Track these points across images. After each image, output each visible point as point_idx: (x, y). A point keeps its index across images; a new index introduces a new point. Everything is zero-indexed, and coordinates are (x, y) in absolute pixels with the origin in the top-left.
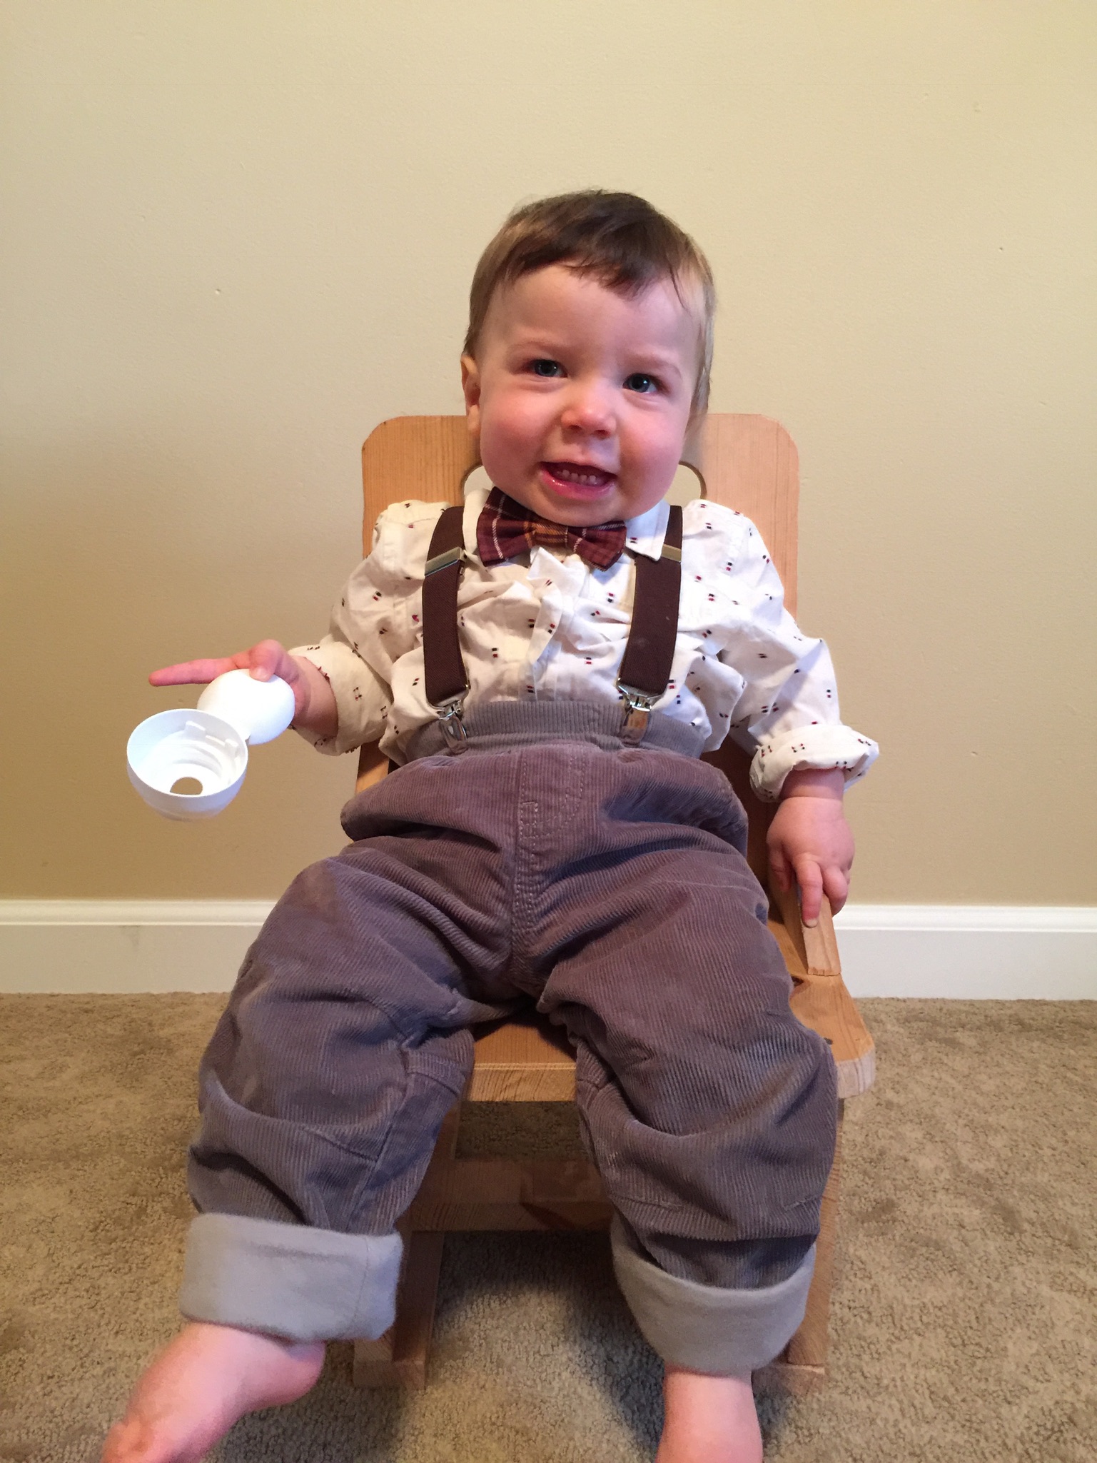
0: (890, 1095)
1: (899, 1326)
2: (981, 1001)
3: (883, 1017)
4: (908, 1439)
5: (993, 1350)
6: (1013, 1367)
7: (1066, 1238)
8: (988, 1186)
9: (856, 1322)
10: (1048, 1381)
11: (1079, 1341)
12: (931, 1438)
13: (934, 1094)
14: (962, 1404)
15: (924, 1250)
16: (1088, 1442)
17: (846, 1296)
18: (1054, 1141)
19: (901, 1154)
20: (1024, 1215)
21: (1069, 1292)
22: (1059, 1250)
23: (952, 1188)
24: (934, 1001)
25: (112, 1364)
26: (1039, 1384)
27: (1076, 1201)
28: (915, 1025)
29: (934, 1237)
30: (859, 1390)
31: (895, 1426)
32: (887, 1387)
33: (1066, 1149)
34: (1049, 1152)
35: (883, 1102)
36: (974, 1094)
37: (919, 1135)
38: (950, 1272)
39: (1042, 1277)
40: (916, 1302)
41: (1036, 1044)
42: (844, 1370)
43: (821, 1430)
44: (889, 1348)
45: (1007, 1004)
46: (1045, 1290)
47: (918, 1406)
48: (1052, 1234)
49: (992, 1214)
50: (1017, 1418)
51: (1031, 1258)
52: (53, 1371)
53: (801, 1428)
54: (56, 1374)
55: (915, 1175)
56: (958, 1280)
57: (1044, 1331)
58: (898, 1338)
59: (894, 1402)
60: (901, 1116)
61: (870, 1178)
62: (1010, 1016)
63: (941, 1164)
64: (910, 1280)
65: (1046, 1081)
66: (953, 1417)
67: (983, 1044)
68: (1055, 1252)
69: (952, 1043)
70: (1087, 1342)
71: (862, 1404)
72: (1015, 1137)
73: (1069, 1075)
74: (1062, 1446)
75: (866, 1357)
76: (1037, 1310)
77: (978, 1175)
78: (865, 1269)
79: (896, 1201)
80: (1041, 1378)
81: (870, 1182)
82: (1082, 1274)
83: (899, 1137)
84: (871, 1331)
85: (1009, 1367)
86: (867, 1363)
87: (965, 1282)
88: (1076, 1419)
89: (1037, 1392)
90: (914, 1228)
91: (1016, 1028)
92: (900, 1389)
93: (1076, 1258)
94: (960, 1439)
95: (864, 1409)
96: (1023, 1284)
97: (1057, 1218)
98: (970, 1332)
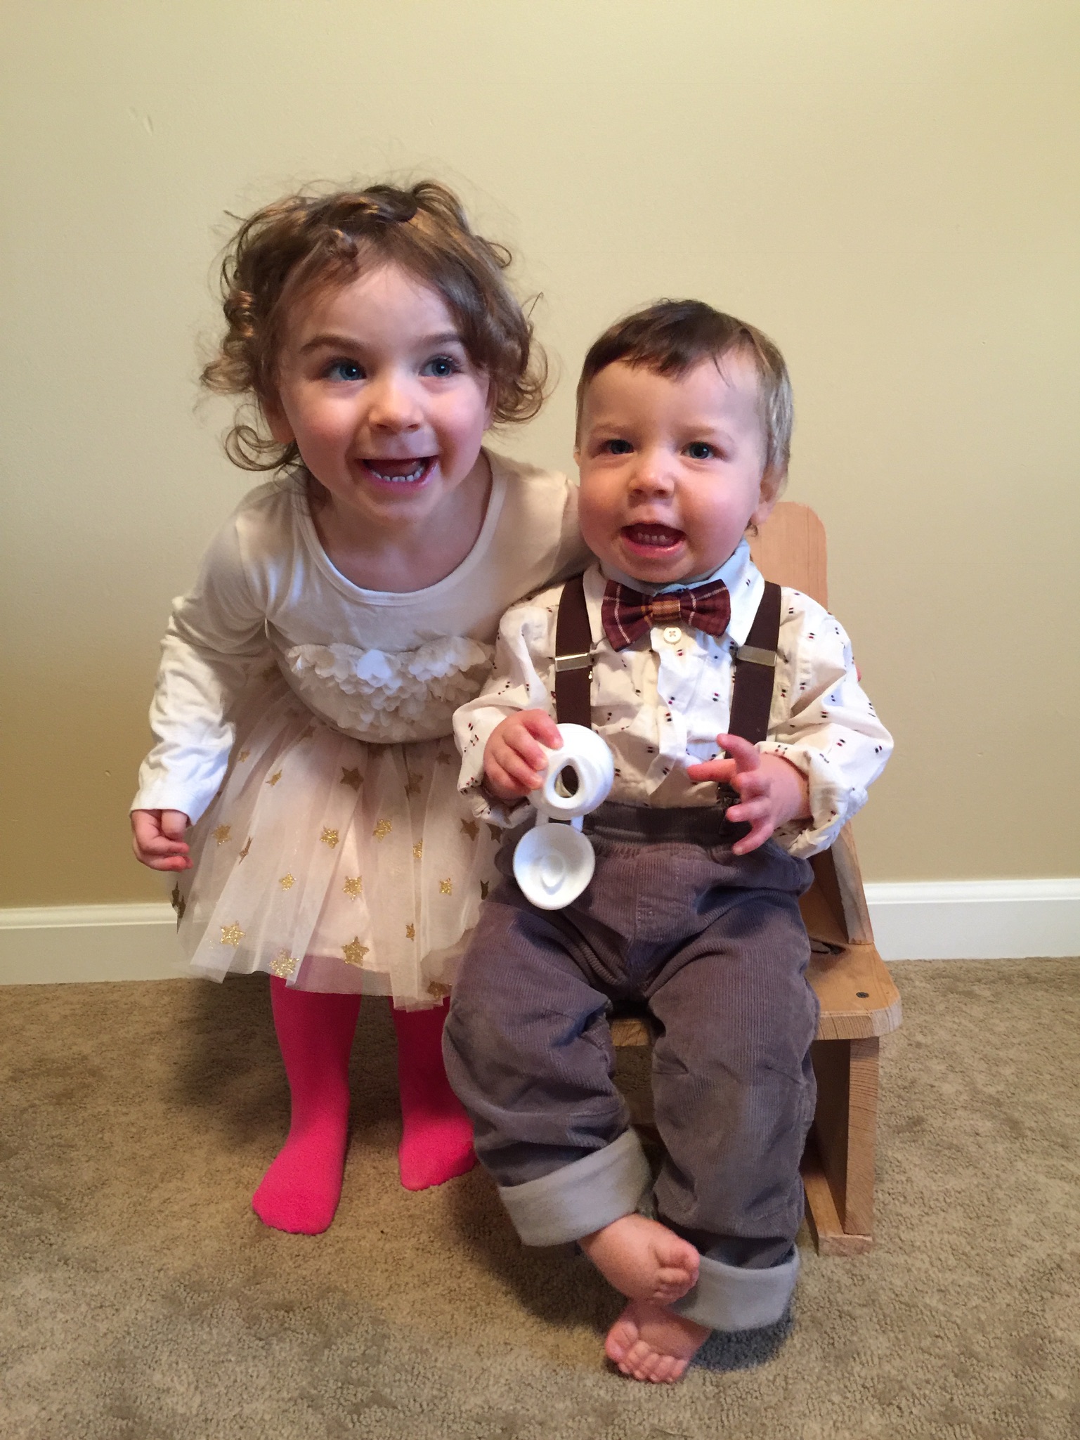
0: (920, 1038)
1: (927, 1205)
2: (995, 960)
3: (912, 976)
4: (936, 1281)
5: (1000, 1220)
6: (1015, 1231)
7: (1059, 1140)
8: (998, 1103)
9: (895, 1204)
10: (1041, 1240)
11: (1066, 1212)
12: (954, 1280)
13: (955, 1035)
14: (977, 1258)
15: (946, 1152)
16: (1071, 1280)
17: (888, 1185)
18: (1052, 1069)
19: (929, 1082)
20: (1027, 1124)
21: (1061, 1179)
22: (1053, 1150)
23: (970, 1106)
24: (955, 961)
25: (340, 1245)
26: (1035, 1243)
27: (1068, 1113)
28: (939, 981)
29: (955, 1142)
30: (898, 1249)
31: (926, 1272)
32: (919, 1248)
33: (1062, 1074)
34: (1048, 1077)
35: (912, 1043)
36: (988, 1035)
37: (943, 1067)
38: (967, 1167)
39: (1040, 1169)
40: (941, 1189)
41: (1039, 994)
42: (886, 1237)
43: (871, 1276)
44: (920, 1221)
45: (1018, 962)
46: (1042, 1179)
47: (943, 1259)
48: (1048, 1137)
49: (1001, 1124)
50: (1019, 1266)
51: (1031, 1155)
52: (298, 1251)
53: (856, 1275)
54: (301, 1253)
55: (940, 1098)
56: (973, 1172)
57: (1040, 1207)
58: (927, 1214)
59: (924, 1256)
60: (928, 1054)
61: (903, 1100)
62: (1020, 971)
63: (961, 1088)
64: (936, 1173)
65: (1047, 1022)
66: (970, 1267)
67: (996, 995)
68: (1050, 1150)
69: (970, 994)
70: (1073, 1214)
71: (901, 1259)
72: (1020, 1066)
73: (1067, 1017)
74: (1052, 1283)
75: (903, 1228)
76: (1034, 1192)
77: (990, 1096)
78: (901, 1167)
79: (925, 1117)
80: (1036, 1238)
81: (903, 1103)
82: (1071, 1166)
83: (928, 1070)
84: (906, 1210)
85: (1012, 1232)
86: (903, 1232)
87: (979, 1174)
88: (1063, 1266)
89: (1033, 1248)
90: (939, 1135)
91: (1023, 981)
92: (929, 1248)
93: (1066, 1155)
94: (975, 1280)
95: (903, 1261)
96: (1025, 1174)
97: (1053, 1125)
98: (982, 1208)
